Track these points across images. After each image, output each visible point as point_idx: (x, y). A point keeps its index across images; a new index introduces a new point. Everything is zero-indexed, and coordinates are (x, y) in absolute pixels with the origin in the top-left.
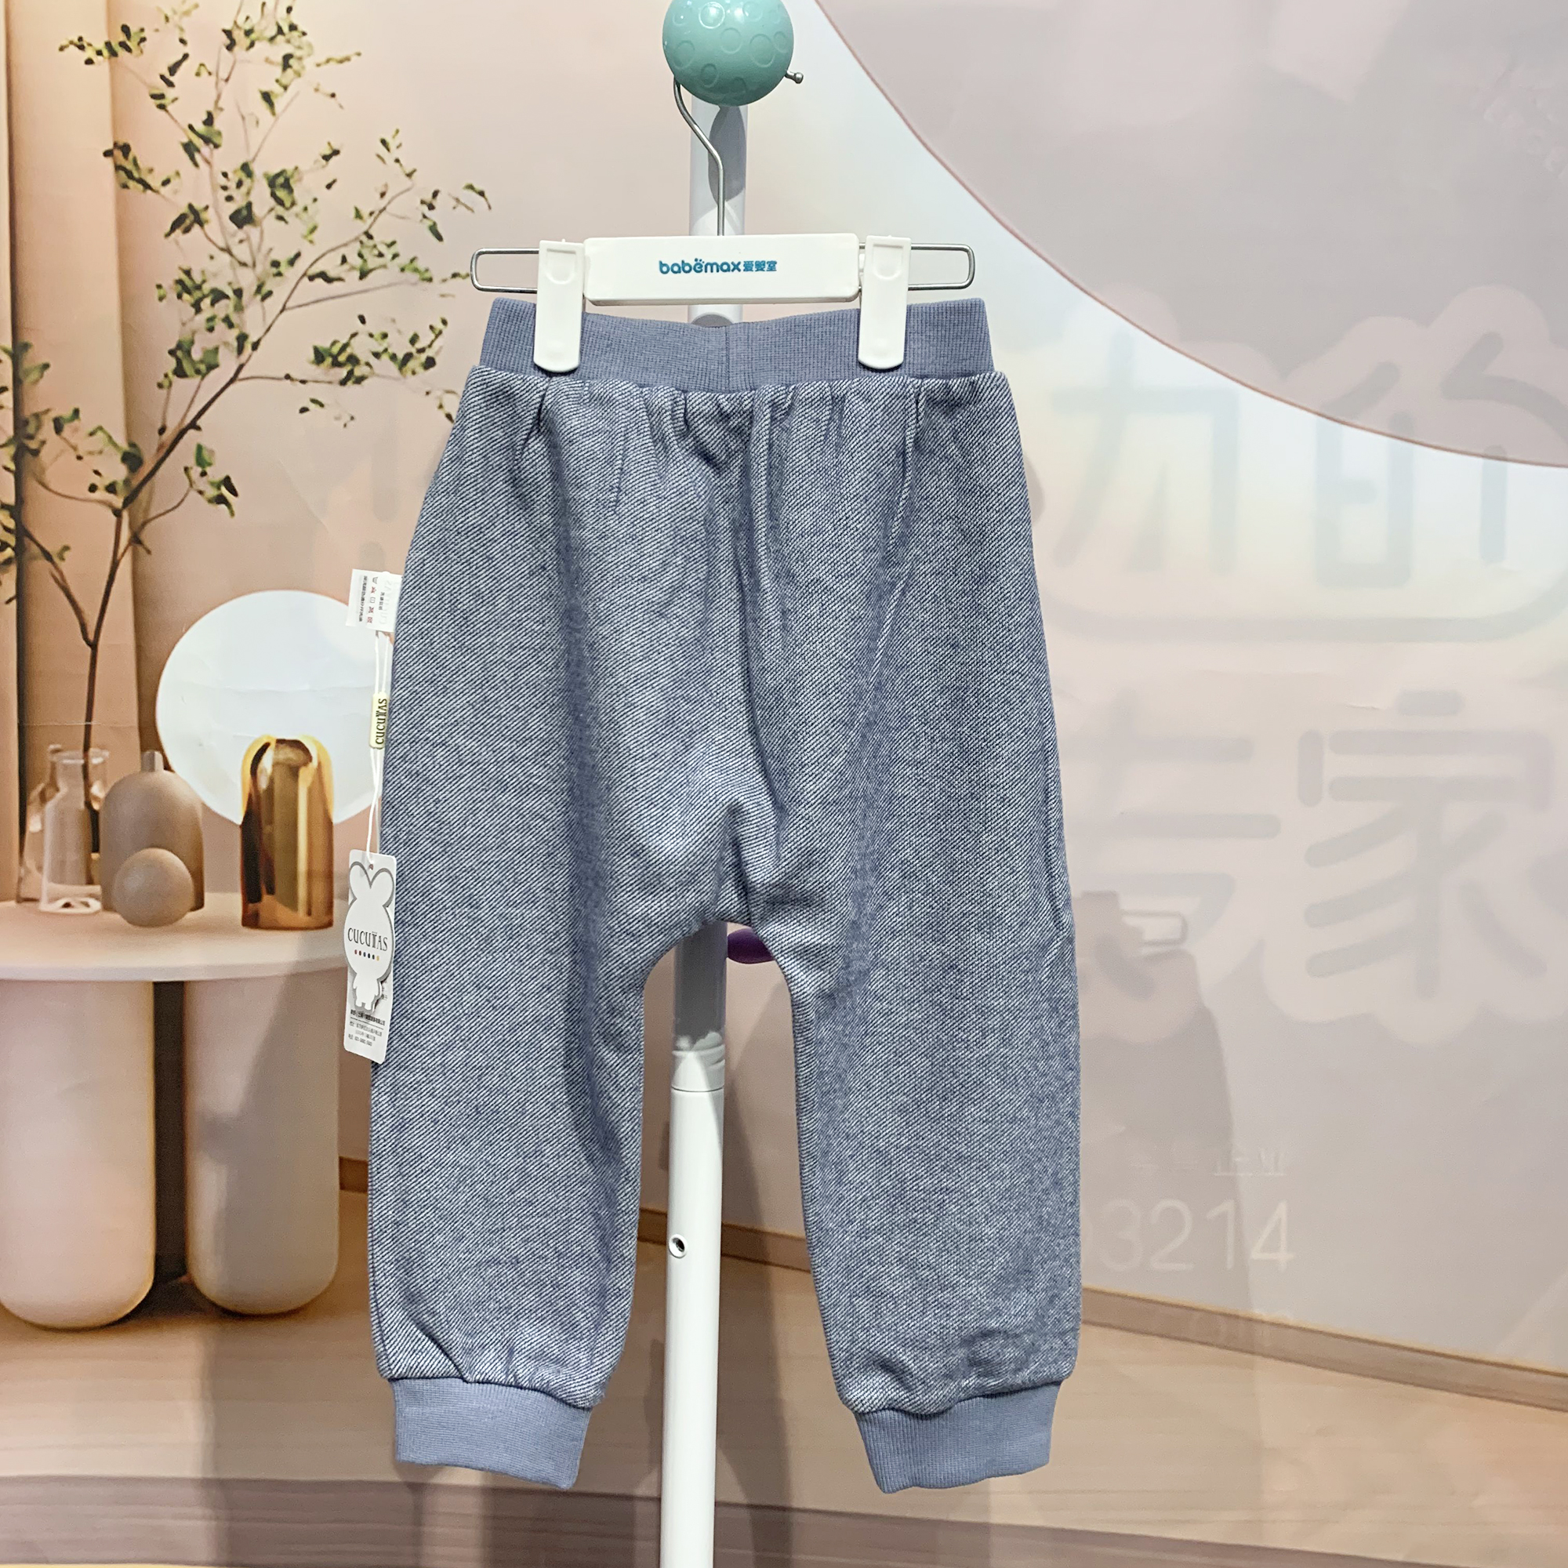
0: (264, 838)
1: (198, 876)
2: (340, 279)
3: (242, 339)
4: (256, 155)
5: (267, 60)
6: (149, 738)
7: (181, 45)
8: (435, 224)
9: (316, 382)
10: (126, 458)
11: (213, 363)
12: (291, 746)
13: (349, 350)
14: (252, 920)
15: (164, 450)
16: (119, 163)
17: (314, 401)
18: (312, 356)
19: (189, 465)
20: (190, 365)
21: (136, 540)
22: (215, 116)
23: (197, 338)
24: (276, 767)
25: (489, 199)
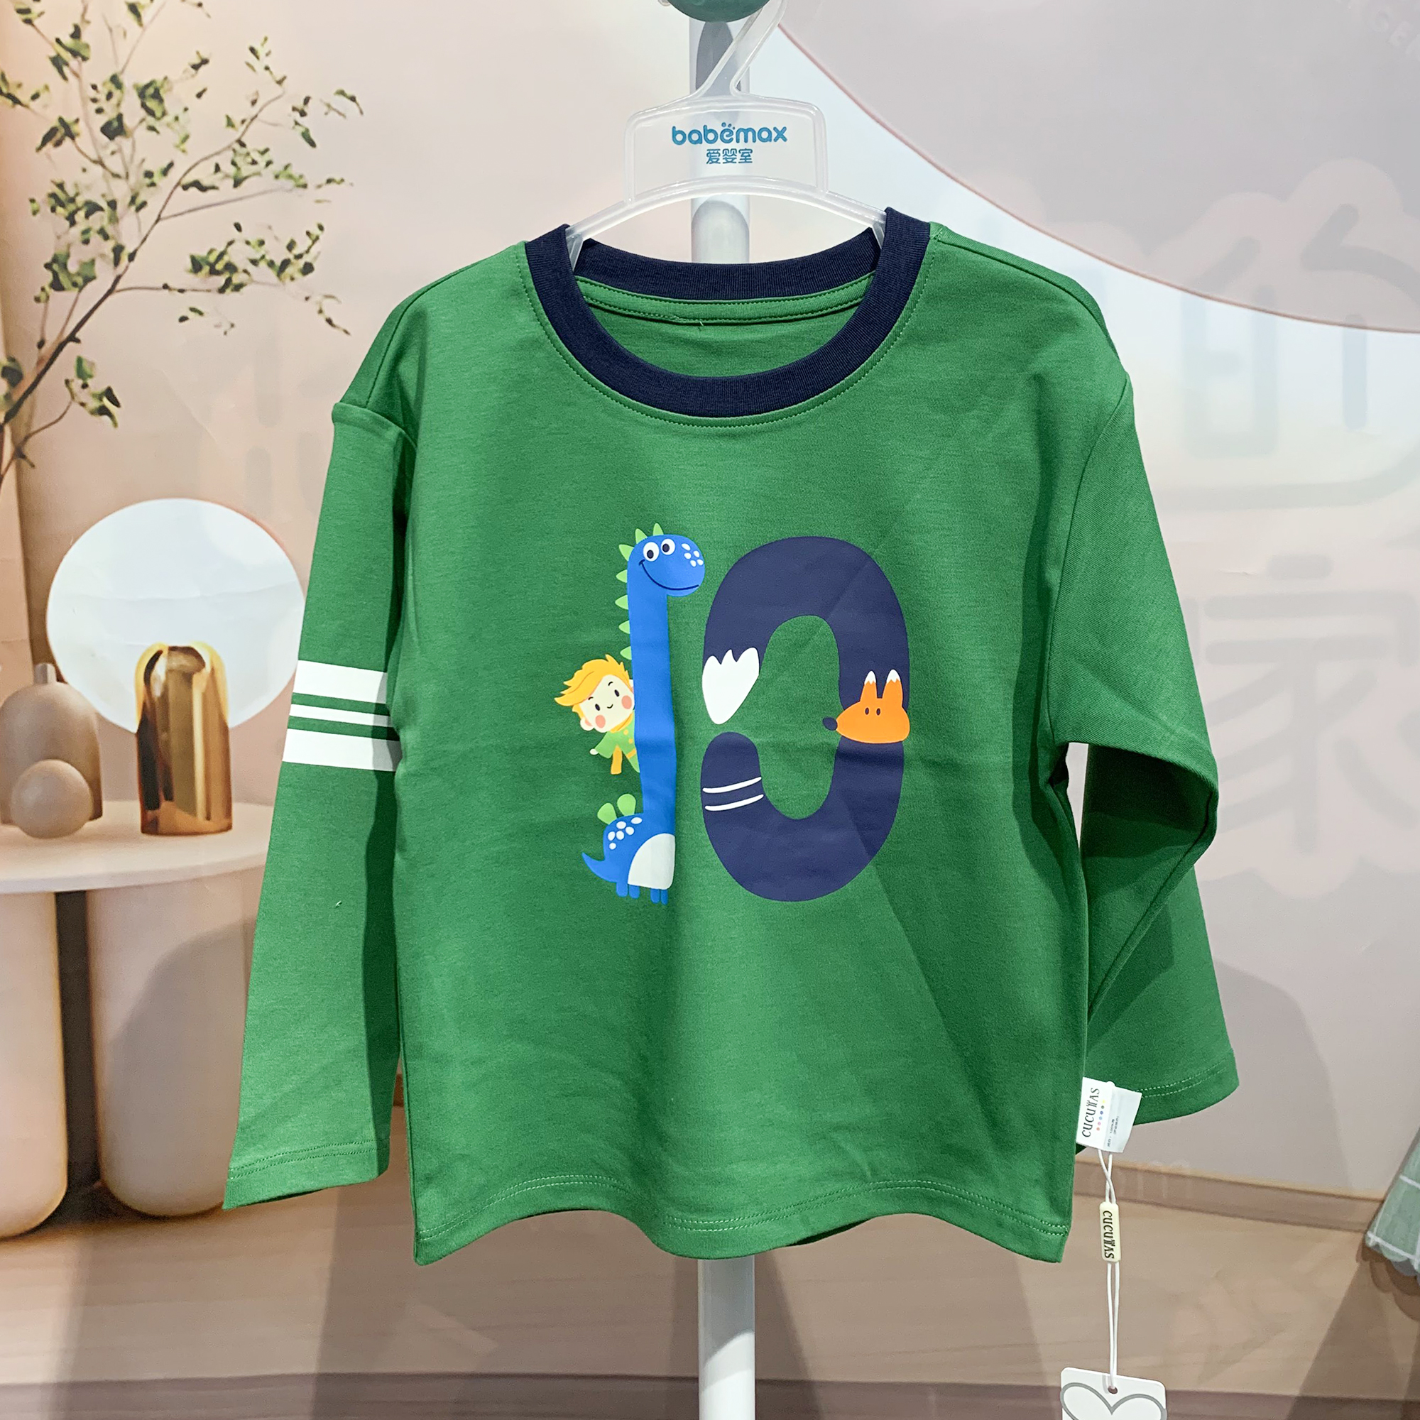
0: (161, 745)
1: (95, 785)
2: (213, 188)
3: (118, 250)
4: (125, 66)
6: (41, 651)
8: (307, 130)
9: (195, 290)
10: (6, 373)
11: (90, 275)
12: (185, 653)
13: (226, 258)
14: (151, 827)
15: (44, 364)
17: (193, 310)
18: (189, 265)
19: (70, 378)
20: (67, 279)
21: (19, 454)
22: (82, 29)
23: (72, 251)
24: (170, 675)
25: (361, 106)
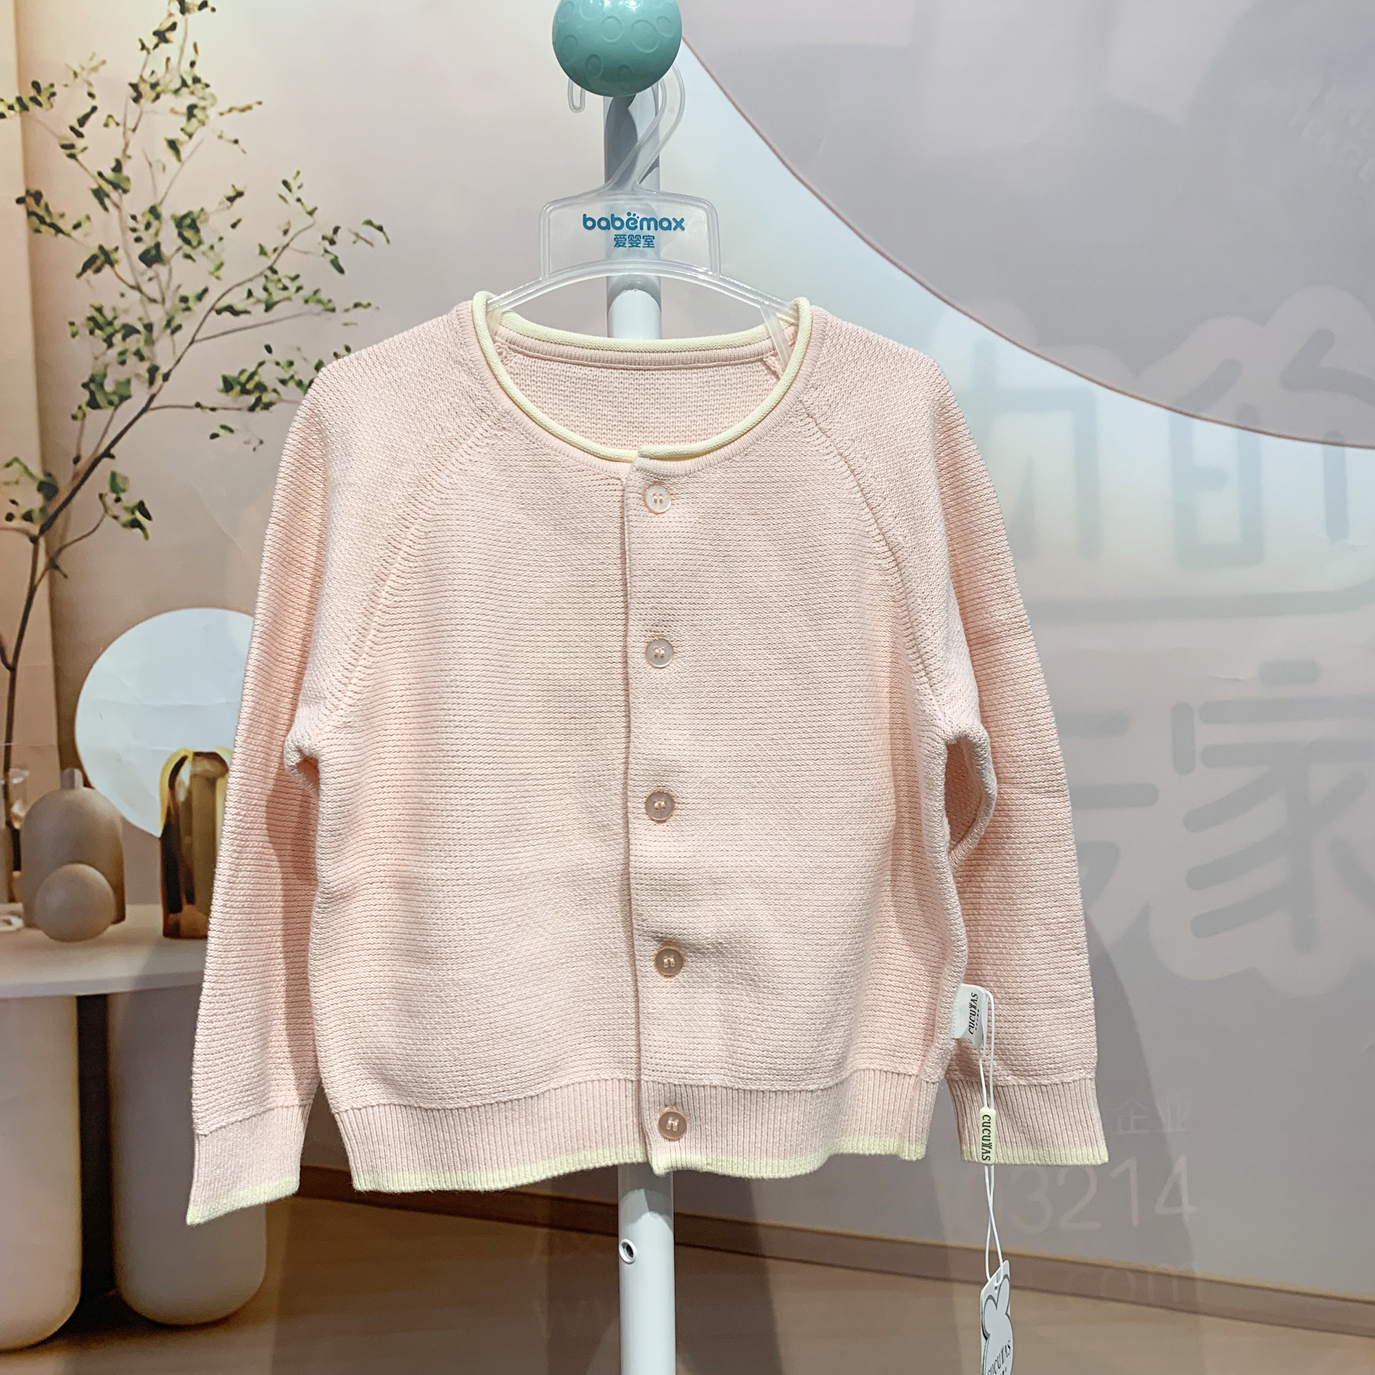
0: (183, 849)
1: (119, 889)
2: (246, 312)
3: (153, 370)
4: (164, 198)
5: (173, 111)
6: (69, 756)
7: (90, 99)
8: (336, 257)
9: (226, 409)
10: (42, 487)
11: (127, 394)
12: (209, 758)
13: (256, 378)
14: (172, 931)
15: (79, 479)
16: (31, 209)
17: (223, 427)
18: (221, 385)
19: (103, 492)
20: (103, 398)
21: (53, 565)
22: (123, 162)
23: (109, 371)
24: (193, 780)
25: (387, 234)
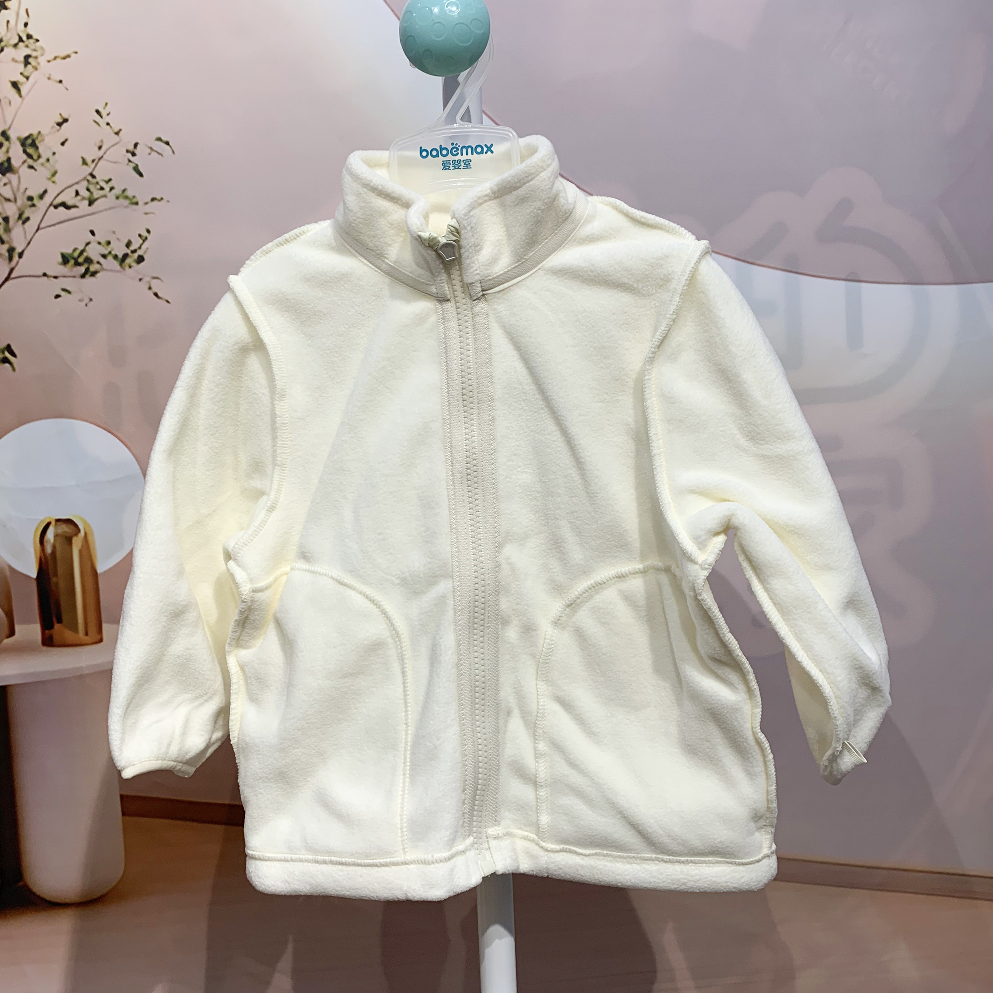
0: (53, 586)
1: (9, 614)
2: (75, 206)
3: (11, 250)
4: (11, 125)
5: (14, 60)
8: (137, 165)
9: (64, 277)
13: (85, 254)
14: (48, 641)
17: (64, 290)
18: (60, 259)
24: (56, 538)
25: (172, 147)
